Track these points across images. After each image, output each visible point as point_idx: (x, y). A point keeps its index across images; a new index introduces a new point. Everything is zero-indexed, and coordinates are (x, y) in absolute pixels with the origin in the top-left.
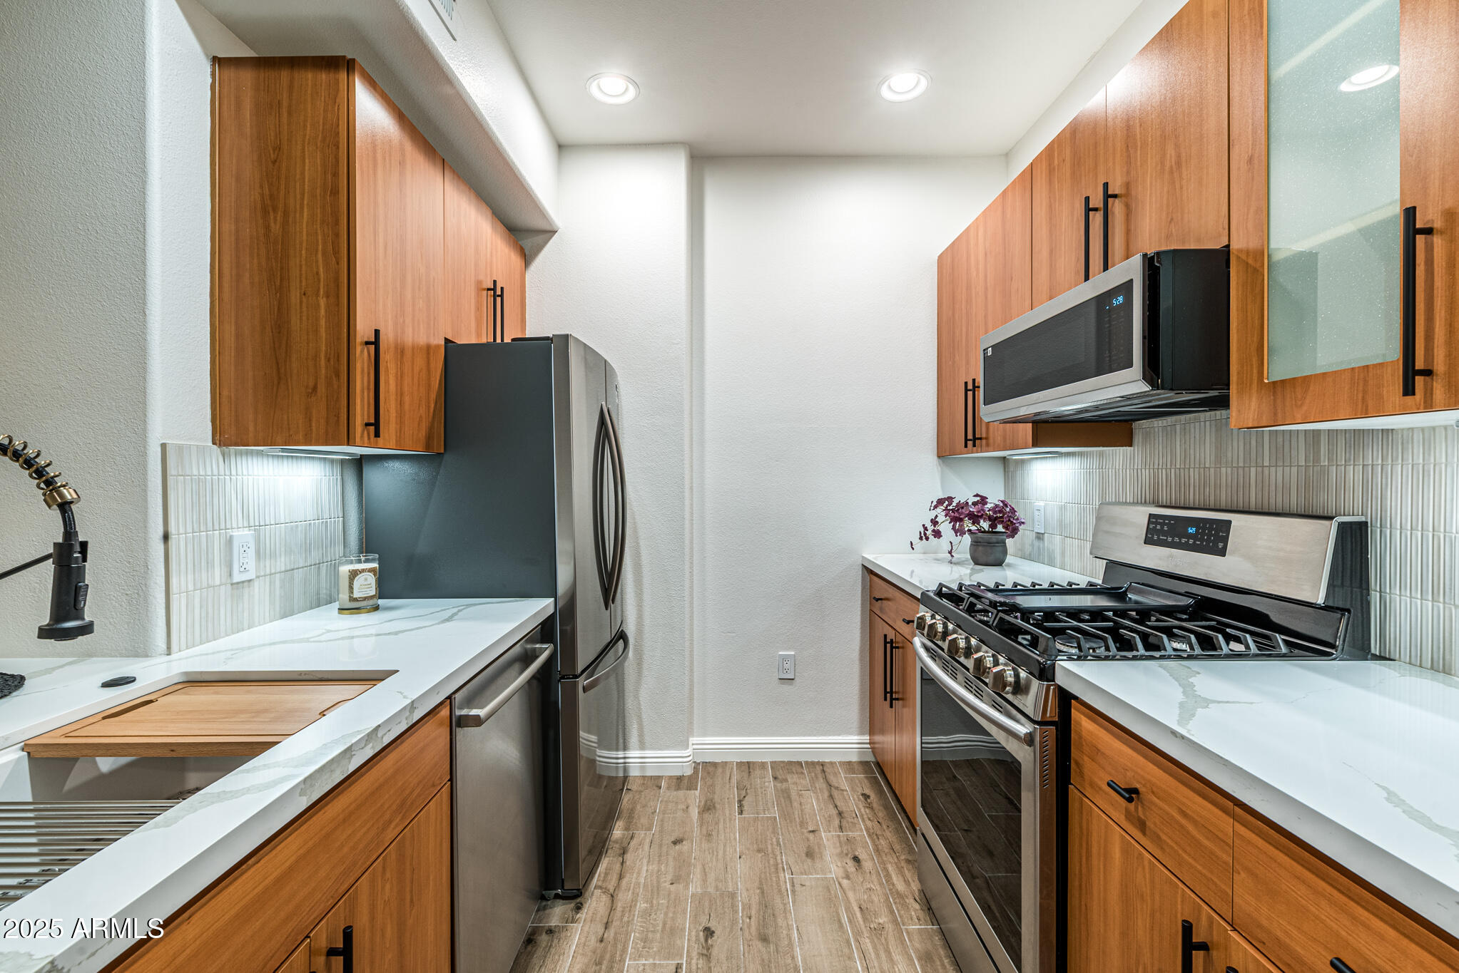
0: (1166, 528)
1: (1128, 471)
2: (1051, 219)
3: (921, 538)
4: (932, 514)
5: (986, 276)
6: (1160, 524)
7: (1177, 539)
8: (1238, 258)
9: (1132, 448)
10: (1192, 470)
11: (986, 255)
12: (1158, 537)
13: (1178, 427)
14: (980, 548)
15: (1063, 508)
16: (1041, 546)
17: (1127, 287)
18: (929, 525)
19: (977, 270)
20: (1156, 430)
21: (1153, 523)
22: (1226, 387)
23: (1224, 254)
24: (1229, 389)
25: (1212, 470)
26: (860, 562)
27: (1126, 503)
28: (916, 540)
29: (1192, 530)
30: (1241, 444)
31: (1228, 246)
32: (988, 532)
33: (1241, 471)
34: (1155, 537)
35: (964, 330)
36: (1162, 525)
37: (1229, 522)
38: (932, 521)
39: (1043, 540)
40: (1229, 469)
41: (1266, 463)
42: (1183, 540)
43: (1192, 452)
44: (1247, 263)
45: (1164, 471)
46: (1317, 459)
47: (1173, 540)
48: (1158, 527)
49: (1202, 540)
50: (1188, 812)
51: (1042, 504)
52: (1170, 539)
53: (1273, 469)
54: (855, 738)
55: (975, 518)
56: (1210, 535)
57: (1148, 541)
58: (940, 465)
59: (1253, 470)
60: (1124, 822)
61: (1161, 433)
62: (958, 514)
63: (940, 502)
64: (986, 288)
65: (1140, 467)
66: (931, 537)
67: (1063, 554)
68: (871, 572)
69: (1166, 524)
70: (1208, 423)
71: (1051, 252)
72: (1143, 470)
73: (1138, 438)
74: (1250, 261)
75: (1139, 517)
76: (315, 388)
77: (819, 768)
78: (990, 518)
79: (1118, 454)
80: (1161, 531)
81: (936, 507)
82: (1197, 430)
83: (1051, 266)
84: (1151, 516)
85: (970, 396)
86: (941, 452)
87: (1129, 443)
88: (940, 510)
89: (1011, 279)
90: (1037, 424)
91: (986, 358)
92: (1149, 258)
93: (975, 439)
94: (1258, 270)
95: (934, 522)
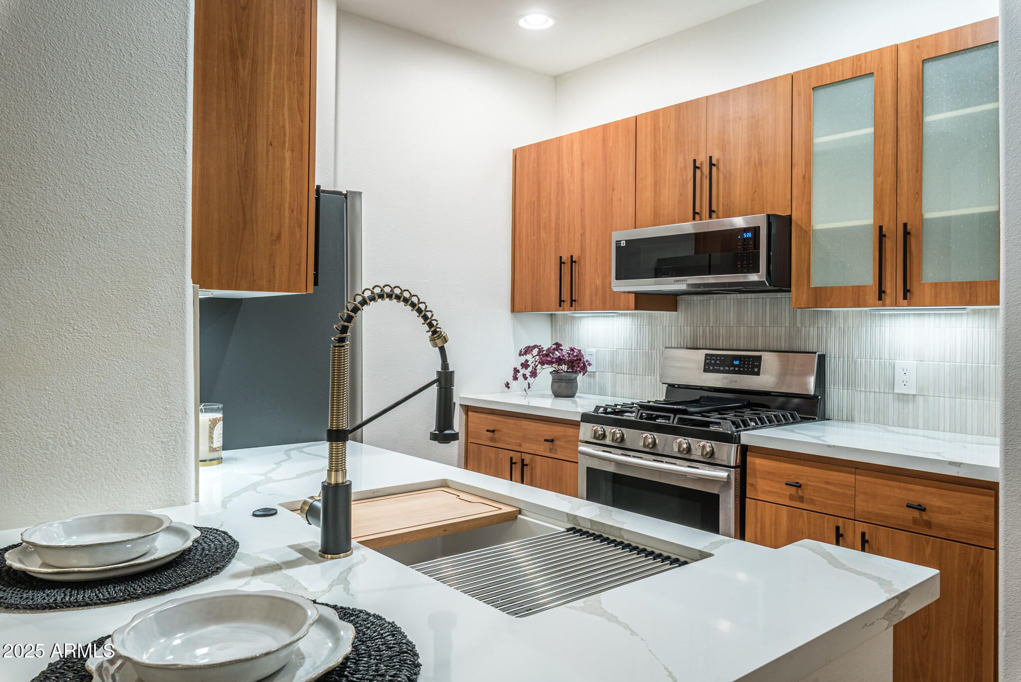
0: (718, 362)
1: (673, 327)
3: (516, 379)
4: (523, 359)
5: (582, 180)
6: (713, 359)
7: (727, 368)
8: (796, 223)
9: (677, 313)
10: (721, 328)
11: (583, 164)
12: (713, 368)
13: (712, 301)
14: (564, 384)
15: (614, 353)
16: (592, 381)
17: (756, 230)
18: (519, 368)
19: (572, 173)
20: (696, 302)
21: (708, 359)
22: (789, 286)
23: (789, 218)
24: (791, 288)
25: (735, 328)
27: (671, 348)
28: (510, 380)
29: (737, 363)
30: (753, 313)
31: (791, 216)
32: (567, 372)
33: (753, 329)
34: (711, 368)
35: (553, 215)
36: (716, 360)
37: (760, 357)
38: (522, 365)
39: (594, 377)
40: (746, 328)
41: (768, 325)
42: (731, 369)
43: (721, 317)
44: (802, 228)
45: (701, 328)
46: (795, 324)
47: (724, 369)
48: (713, 362)
49: (744, 367)
50: (830, 481)
51: (594, 350)
52: (722, 368)
53: (772, 328)
56: (748, 365)
57: (705, 370)
58: (513, 319)
59: (760, 328)
60: (789, 502)
61: (699, 305)
62: (546, 357)
63: (528, 349)
64: (583, 190)
65: (682, 325)
67: (614, 386)
68: (469, 410)
69: (718, 360)
70: (732, 301)
71: (656, 182)
72: (685, 327)
73: (681, 306)
74: (804, 227)
75: (699, 356)
76: (279, 237)
79: (665, 316)
80: (711, 365)
81: (525, 353)
82: (725, 304)
83: (655, 192)
84: (706, 355)
85: (566, 269)
86: (515, 308)
87: (675, 309)
88: (529, 357)
89: (613, 190)
90: (637, 295)
91: (619, 248)
92: (769, 216)
93: (572, 301)
94: (807, 233)
95: (525, 365)
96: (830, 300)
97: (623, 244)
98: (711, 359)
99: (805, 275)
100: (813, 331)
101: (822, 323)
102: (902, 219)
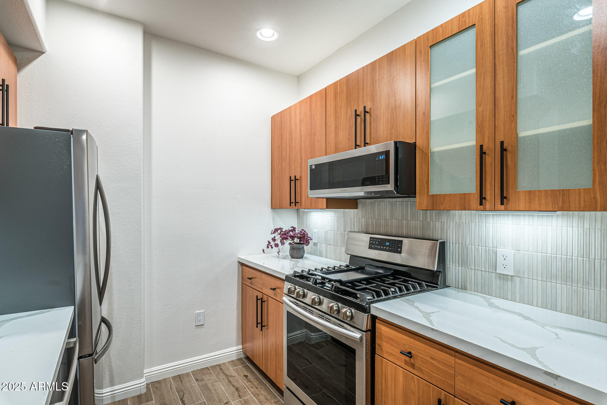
0: (377, 243)
1: (356, 219)
2: (336, 114)
3: (268, 247)
4: (273, 236)
5: (301, 130)
6: (374, 241)
7: (382, 247)
8: (419, 147)
9: (357, 210)
10: (382, 220)
11: (301, 121)
12: (374, 246)
13: (376, 203)
14: (295, 251)
15: (326, 233)
16: (316, 248)
17: (387, 153)
18: (271, 241)
19: (296, 127)
20: (367, 203)
21: (372, 241)
22: (415, 194)
23: (414, 145)
24: (416, 195)
25: (389, 220)
26: (237, 260)
27: (355, 232)
28: (265, 248)
29: (387, 244)
30: (400, 211)
31: (415, 143)
32: (298, 244)
33: (400, 221)
34: (373, 246)
35: (288, 152)
36: (376, 241)
37: (402, 241)
38: (272, 239)
39: (317, 246)
40: (396, 221)
41: (409, 219)
42: (384, 248)
43: (382, 213)
44: (423, 150)
45: (371, 220)
46: (426, 219)
47: (380, 247)
48: (374, 242)
49: (392, 248)
50: (435, 357)
51: (316, 230)
52: (379, 247)
53: (411, 221)
54: (235, 348)
55: (293, 238)
56: (395, 246)
57: (370, 248)
58: (272, 212)
59: (404, 221)
60: (404, 365)
61: (369, 205)
62: (285, 235)
63: (276, 230)
64: (301, 136)
65: (361, 217)
66: (274, 247)
67: (326, 251)
68: (242, 264)
69: (377, 241)
70: (388, 203)
71: (336, 128)
72: (362, 219)
73: (360, 206)
74: (424, 150)
75: (366, 238)
77: (218, 368)
78: (299, 238)
79: (351, 212)
80: (374, 244)
81: (274, 232)
82: (384, 205)
83: (336, 134)
84: (371, 238)
85: (293, 183)
86: (274, 207)
87: (356, 208)
88: (276, 234)
89: (315, 135)
90: (328, 199)
91: (311, 170)
92: (396, 143)
93: (296, 203)
94: (427, 154)
95: (274, 240)
96: (443, 204)
97: (313, 167)
98: (373, 241)
99: (426, 186)
100: (438, 225)
101: (444, 219)
102: (500, 138)
